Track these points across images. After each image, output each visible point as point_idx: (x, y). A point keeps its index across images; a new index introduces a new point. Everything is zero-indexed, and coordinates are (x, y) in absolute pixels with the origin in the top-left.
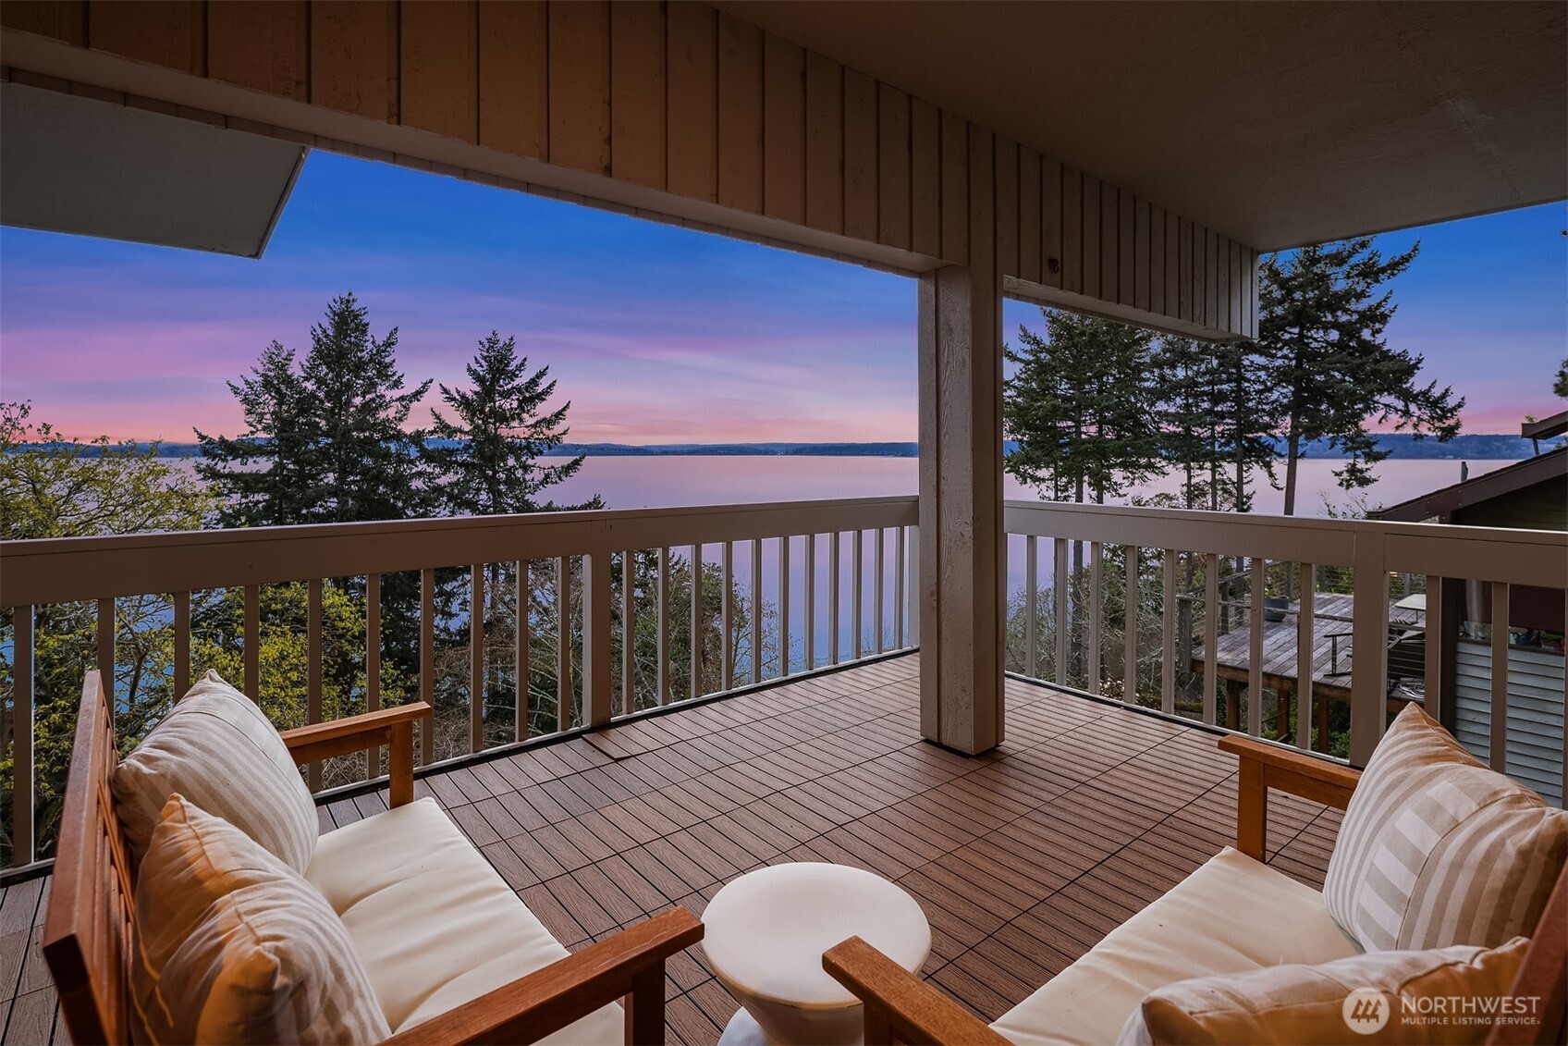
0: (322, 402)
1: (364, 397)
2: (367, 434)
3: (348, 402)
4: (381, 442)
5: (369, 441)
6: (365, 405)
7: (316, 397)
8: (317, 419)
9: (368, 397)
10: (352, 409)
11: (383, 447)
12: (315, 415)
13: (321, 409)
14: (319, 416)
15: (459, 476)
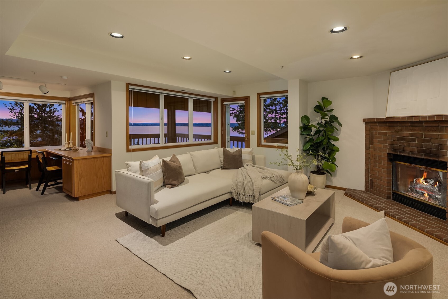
0: (36, 110)
1: (50, 109)
2: (52, 119)
3: (45, 110)
4: (56, 122)
5: (52, 121)
6: (50, 111)
7: (34, 108)
8: (34, 115)
9: (51, 108)
10: (46, 112)
11: (57, 123)
12: (34, 113)
13: (36, 112)
14: (35, 114)
15: (81, 132)
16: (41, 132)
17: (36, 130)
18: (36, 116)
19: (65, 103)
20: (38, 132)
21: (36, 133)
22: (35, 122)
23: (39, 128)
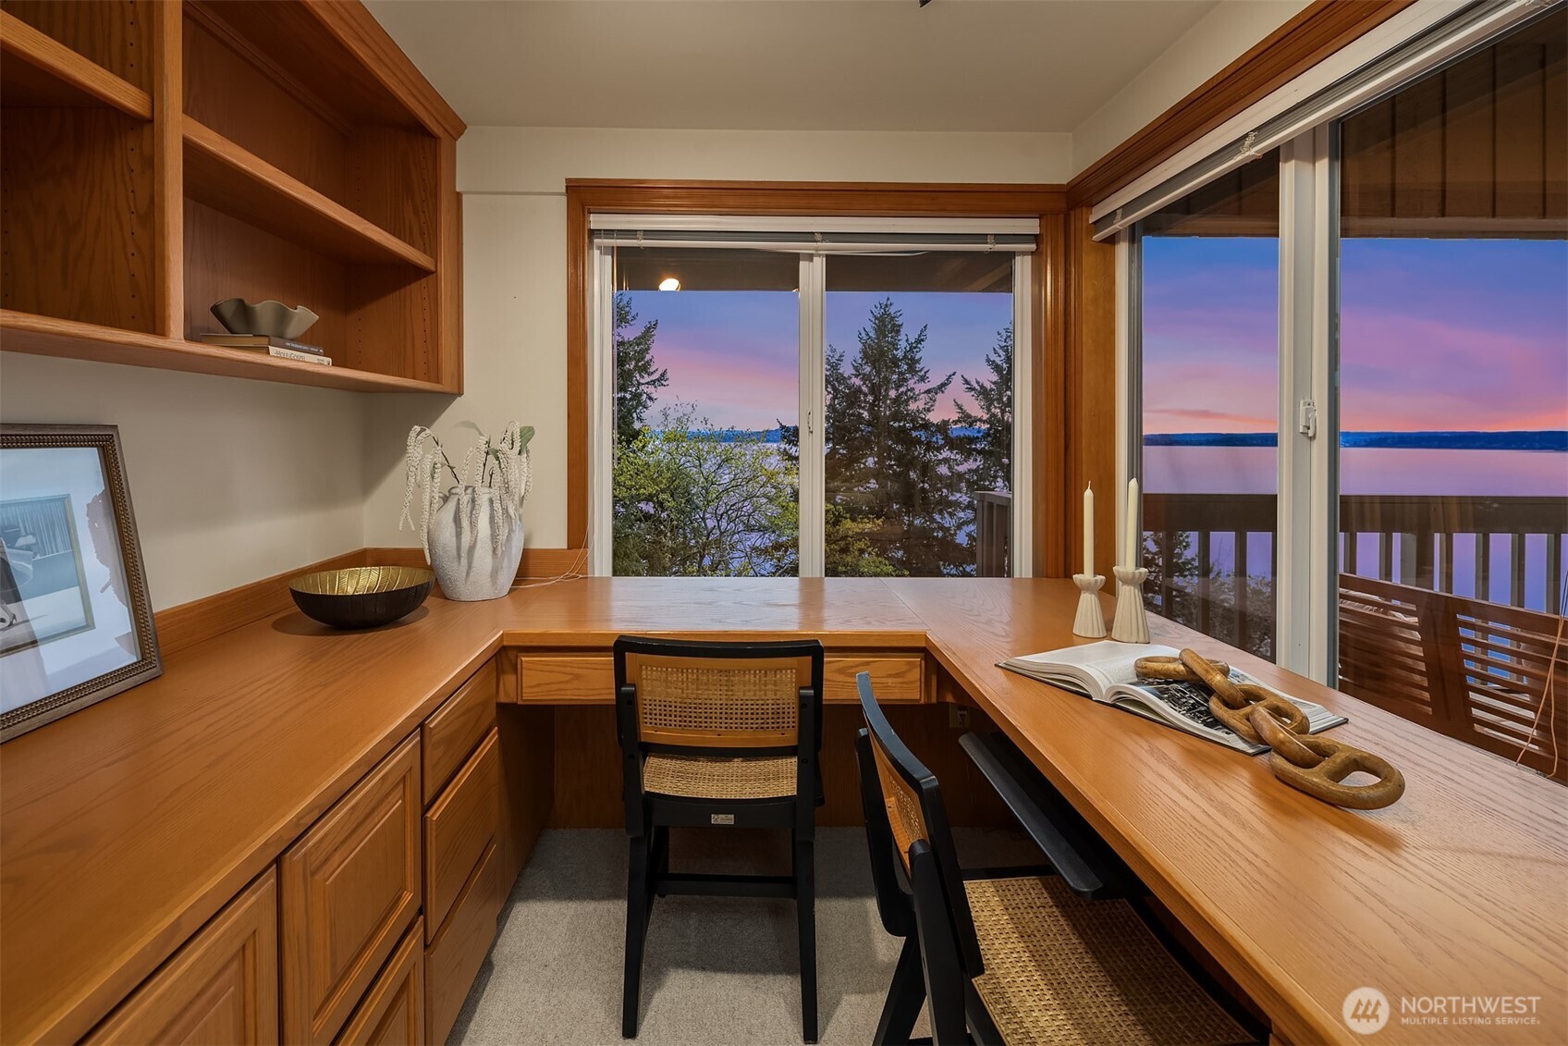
0: (866, 395)
1: (898, 390)
2: (901, 424)
3: (886, 396)
4: (913, 431)
5: (903, 429)
6: (898, 397)
7: (862, 392)
8: (862, 411)
9: (901, 390)
10: (888, 402)
11: (914, 435)
12: (860, 407)
13: (865, 402)
14: (863, 408)
15: (978, 463)
16: (875, 463)
17: (865, 456)
18: (866, 414)
19: (1036, 238)
20: (871, 462)
21: (864, 464)
22: (862, 431)
23: (872, 449)
